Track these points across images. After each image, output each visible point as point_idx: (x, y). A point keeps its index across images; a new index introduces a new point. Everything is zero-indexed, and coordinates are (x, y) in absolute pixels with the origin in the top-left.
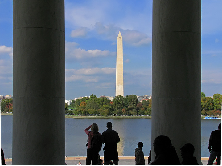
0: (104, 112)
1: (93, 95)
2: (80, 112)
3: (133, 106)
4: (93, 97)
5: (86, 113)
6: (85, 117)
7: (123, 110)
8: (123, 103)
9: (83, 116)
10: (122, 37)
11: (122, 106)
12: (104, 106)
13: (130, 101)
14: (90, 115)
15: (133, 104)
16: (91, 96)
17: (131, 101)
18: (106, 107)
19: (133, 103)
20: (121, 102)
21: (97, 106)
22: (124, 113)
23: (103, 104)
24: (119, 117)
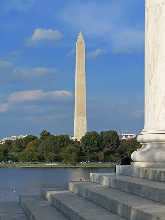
0: (70, 157)
1: (45, 131)
2: (32, 157)
3: (112, 148)
4: (46, 134)
5: (41, 160)
6: (39, 165)
7: (100, 154)
8: (98, 144)
9: (36, 165)
10: (83, 41)
11: (97, 148)
12: (68, 148)
13: (107, 141)
14: (48, 163)
15: (111, 145)
16: (43, 132)
17: (109, 141)
18: (72, 150)
19: (111, 143)
20: (96, 142)
21: (56, 148)
22: (101, 159)
23: (63, 145)
24: (93, 165)
